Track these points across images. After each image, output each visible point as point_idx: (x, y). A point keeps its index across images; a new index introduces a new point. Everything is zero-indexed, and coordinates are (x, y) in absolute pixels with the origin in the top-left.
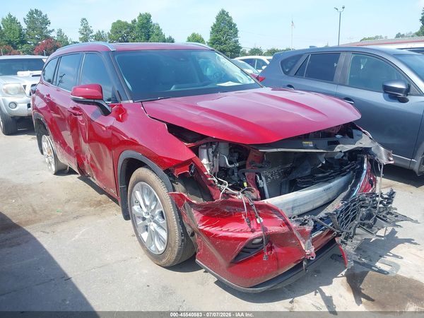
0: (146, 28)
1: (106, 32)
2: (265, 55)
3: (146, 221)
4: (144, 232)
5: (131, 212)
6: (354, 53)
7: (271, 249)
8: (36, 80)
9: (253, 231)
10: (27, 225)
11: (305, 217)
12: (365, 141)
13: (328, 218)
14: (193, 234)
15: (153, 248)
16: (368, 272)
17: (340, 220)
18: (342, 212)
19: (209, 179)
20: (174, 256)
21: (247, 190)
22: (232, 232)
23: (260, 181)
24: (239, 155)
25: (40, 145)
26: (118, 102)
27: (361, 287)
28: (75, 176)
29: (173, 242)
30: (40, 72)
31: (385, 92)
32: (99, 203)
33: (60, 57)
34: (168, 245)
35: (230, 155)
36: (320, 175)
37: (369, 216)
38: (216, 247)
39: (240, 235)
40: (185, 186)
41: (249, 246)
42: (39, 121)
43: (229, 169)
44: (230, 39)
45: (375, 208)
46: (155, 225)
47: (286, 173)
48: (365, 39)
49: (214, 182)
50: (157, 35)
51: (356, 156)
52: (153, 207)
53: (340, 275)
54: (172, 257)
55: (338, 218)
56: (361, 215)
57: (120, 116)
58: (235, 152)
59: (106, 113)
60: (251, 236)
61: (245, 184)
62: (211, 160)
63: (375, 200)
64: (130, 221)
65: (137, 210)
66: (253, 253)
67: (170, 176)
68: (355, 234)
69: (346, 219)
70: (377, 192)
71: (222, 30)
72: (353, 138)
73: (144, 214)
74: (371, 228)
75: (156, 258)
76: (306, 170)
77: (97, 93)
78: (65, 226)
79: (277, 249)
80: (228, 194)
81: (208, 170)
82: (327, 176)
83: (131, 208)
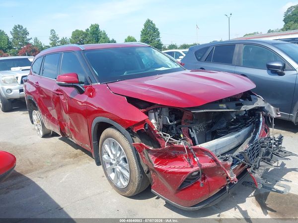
0: (96, 34)
1: (68, 38)
2: (179, 49)
3: (113, 165)
4: (111, 173)
5: (102, 160)
6: (245, 44)
7: (204, 179)
8: (27, 73)
9: (192, 167)
10: (27, 173)
11: (227, 155)
12: (260, 102)
13: (241, 155)
14: (148, 172)
15: (119, 184)
16: (269, 192)
17: (249, 156)
18: (250, 151)
19: (157, 133)
20: (135, 189)
21: (183, 139)
22: (177, 168)
23: (191, 133)
24: (176, 116)
25: (31, 117)
26: (89, 84)
27: (266, 203)
28: (57, 138)
29: (134, 179)
30: (29, 67)
31: (268, 69)
32: (76, 156)
33: (44, 56)
34: (131, 181)
35: (170, 116)
36: (233, 127)
37: (268, 153)
38: (167, 180)
39: (183, 170)
40: (141, 139)
41: (189, 178)
42: (30, 101)
43: (170, 125)
44: (155, 39)
45: (271, 147)
46: (120, 168)
47: (209, 127)
48: (247, 35)
49: (161, 135)
50: (104, 38)
51: (254, 113)
52: (118, 155)
53: (250, 196)
54: (133, 189)
55: (248, 155)
56: (262, 153)
57: (91, 94)
58: (172, 114)
59: (81, 92)
60: (191, 170)
61: (182, 136)
62: (158, 120)
63: (270, 142)
64: (101, 166)
65: (106, 158)
66: (192, 182)
67: (130, 133)
68: (259, 166)
69: (253, 156)
70: (271, 137)
71: (148, 33)
72: (251, 101)
73: (111, 160)
74: (269, 161)
75: (122, 191)
76: (223, 123)
77: (74, 79)
78: (54, 173)
79: (208, 179)
80: (170, 143)
81: (156, 127)
82: (237, 128)
83: (102, 157)
